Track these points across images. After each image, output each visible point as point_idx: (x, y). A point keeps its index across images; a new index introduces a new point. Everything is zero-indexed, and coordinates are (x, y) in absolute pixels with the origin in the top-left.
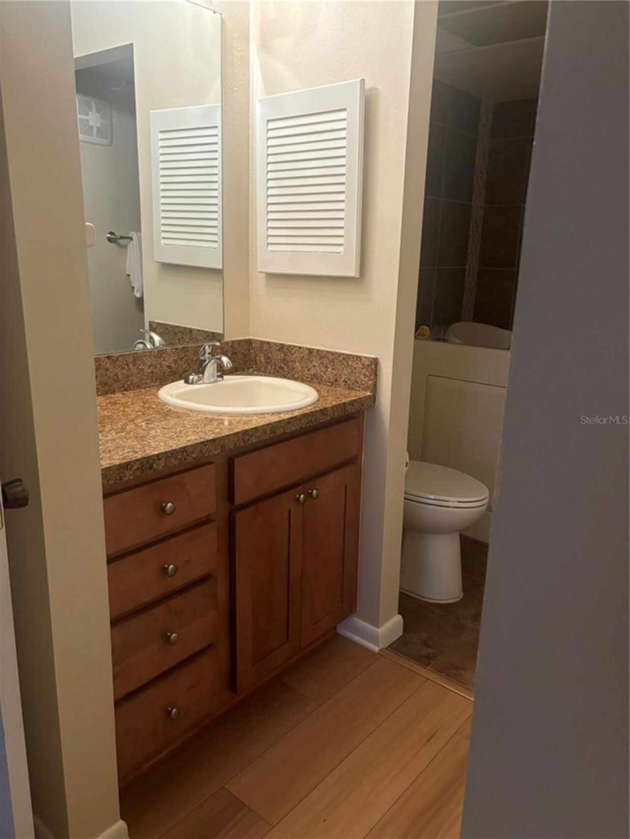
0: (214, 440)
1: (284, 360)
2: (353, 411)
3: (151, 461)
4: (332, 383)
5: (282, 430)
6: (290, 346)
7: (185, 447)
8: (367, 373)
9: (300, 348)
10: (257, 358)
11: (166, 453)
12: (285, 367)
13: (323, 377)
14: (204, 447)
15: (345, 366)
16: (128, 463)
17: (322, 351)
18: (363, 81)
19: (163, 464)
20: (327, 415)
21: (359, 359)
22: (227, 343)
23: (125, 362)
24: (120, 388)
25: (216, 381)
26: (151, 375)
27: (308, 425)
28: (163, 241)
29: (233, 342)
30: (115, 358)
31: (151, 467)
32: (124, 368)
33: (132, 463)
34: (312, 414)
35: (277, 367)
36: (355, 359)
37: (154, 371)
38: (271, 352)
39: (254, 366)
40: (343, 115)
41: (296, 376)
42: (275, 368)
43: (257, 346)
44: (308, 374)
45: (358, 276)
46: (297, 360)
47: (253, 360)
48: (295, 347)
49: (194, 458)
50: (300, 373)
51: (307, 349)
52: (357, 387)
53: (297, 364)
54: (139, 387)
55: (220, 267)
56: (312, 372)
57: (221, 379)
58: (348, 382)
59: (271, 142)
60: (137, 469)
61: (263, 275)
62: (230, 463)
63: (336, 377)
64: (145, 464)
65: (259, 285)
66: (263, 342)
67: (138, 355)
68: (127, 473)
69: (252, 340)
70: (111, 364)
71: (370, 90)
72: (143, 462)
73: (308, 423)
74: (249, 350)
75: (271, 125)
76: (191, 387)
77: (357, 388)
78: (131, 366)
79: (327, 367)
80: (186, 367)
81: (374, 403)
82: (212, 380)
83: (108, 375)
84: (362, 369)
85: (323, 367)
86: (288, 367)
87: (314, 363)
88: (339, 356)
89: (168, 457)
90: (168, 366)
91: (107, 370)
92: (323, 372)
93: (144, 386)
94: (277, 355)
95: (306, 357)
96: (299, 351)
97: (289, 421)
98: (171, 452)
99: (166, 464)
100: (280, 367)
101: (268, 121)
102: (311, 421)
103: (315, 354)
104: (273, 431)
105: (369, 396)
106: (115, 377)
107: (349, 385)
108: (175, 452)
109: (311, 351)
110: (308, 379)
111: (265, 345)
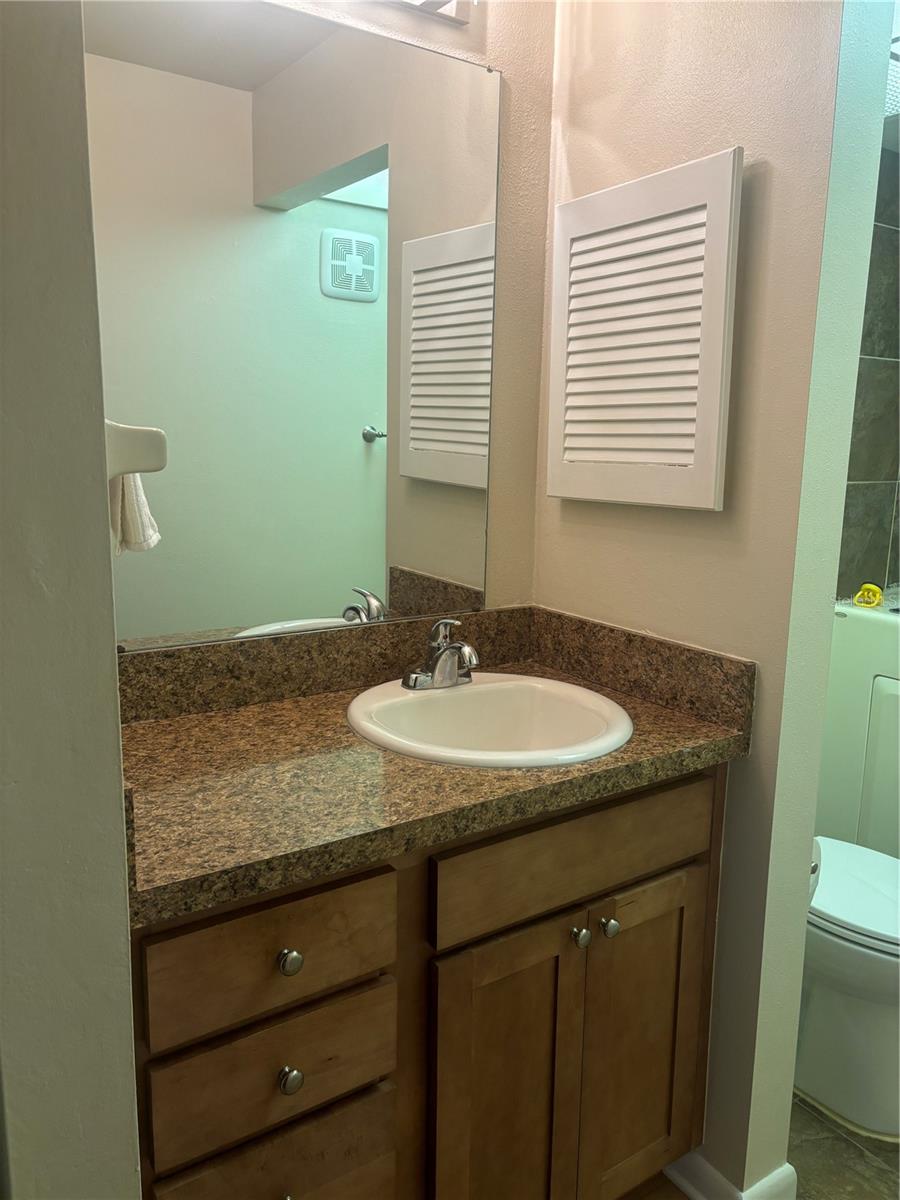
0: (391, 830)
1: (583, 649)
2: (699, 767)
3: (253, 873)
4: (667, 703)
5: (539, 808)
6: (595, 625)
7: (326, 846)
8: (734, 693)
9: (612, 630)
10: (541, 641)
11: (286, 856)
12: (586, 662)
13: (651, 688)
14: (369, 844)
15: (691, 673)
16: (204, 879)
17: (652, 640)
18: (739, 153)
19: (280, 878)
20: (640, 776)
21: (719, 664)
22: (489, 613)
23: (304, 648)
24: (293, 691)
25: (456, 684)
26: (349, 668)
27: (597, 796)
28: (413, 444)
29: (499, 612)
30: (287, 642)
31: (253, 885)
32: (302, 658)
33: (211, 878)
34: (608, 775)
35: (573, 661)
36: (711, 662)
37: (356, 661)
38: (563, 633)
39: (536, 654)
40: (700, 217)
41: (604, 680)
42: (569, 663)
43: (541, 620)
44: (625, 679)
45: (719, 508)
46: (606, 653)
47: (535, 643)
48: (603, 627)
49: (348, 865)
50: (611, 676)
51: (624, 633)
52: (714, 716)
53: (606, 658)
54: (327, 688)
55: (484, 486)
56: (632, 676)
57: (467, 679)
58: (697, 705)
59: (577, 275)
60: (224, 889)
61: (556, 504)
62: (430, 870)
63: (674, 691)
64: (240, 877)
65: (551, 518)
66: (550, 615)
67: (328, 636)
68: (202, 897)
69: (535, 609)
70: (279, 651)
71: (752, 166)
72: (236, 876)
73: (599, 791)
74: (529, 627)
75: (578, 247)
76: (411, 695)
77: (714, 719)
78: (315, 654)
79: (657, 670)
80: (413, 656)
81: (746, 749)
82: (449, 683)
83: (274, 669)
84: (724, 683)
85: (651, 669)
86: (590, 662)
87: (635, 660)
88: (681, 653)
89: (290, 864)
90: (380, 655)
91: (272, 660)
92: (651, 678)
93: (336, 688)
94: (573, 640)
95: (622, 648)
96: (611, 637)
97: (556, 791)
98: (297, 856)
99: (285, 877)
100: (578, 661)
101: (573, 240)
102: (605, 788)
103: (638, 644)
104: (519, 810)
105: (737, 739)
106: (286, 673)
107: (698, 708)
108: (306, 855)
109: (630, 638)
110: (625, 689)
111: (554, 620)
